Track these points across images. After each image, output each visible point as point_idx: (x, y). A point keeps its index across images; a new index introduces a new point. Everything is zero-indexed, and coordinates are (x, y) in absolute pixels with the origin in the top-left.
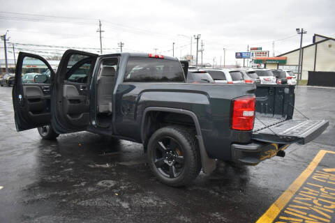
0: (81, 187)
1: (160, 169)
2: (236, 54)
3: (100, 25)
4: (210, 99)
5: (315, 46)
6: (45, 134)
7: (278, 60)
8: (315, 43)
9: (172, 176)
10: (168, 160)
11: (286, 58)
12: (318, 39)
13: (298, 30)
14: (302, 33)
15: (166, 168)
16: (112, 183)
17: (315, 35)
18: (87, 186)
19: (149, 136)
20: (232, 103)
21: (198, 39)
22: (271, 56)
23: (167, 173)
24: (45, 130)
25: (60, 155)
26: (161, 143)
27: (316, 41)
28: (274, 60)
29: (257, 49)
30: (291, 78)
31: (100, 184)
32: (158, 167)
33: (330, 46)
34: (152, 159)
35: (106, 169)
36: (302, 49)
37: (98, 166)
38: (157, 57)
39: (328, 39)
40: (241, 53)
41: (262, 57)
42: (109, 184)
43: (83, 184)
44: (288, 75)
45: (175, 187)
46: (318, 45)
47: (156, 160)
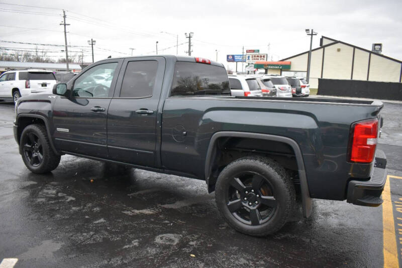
0: (135, 247)
1: (235, 214)
2: (228, 56)
3: (65, 17)
4: (319, 123)
5: (322, 49)
6: (36, 167)
7: (281, 65)
8: (322, 46)
9: (255, 223)
11: (290, 62)
12: (325, 42)
13: (307, 30)
14: (312, 35)
16: (175, 239)
17: (323, 37)
18: (142, 245)
20: (352, 127)
21: (190, 37)
22: (269, 60)
23: (248, 220)
25: (74, 199)
26: (238, 180)
27: (324, 44)
28: (277, 65)
29: (254, 51)
30: (304, 87)
31: (158, 240)
33: (339, 50)
34: (224, 201)
35: (151, 216)
36: (309, 53)
37: (137, 212)
38: (204, 62)
39: (336, 42)
40: (233, 56)
41: (261, 61)
42: (170, 240)
43: (135, 243)
44: (302, 84)
45: (259, 237)
46: (326, 48)
47: (230, 203)
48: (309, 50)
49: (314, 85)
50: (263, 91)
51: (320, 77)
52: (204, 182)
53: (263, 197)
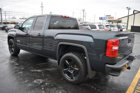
0: (25, 83)
1: (66, 74)
2: (100, 18)
4: (94, 39)
6: (12, 53)
7: (118, 21)
8: (134, 14)
9: (72, 78)
10: (70, 70)
11: (121, 20)
12: (135, 12)
13: (127, 8)
14: (129, 9)
15: (69, 74)
17: (134, 10)
18: (28, 82)
19: (61, 57)
20: (107, 41)
21: (84, 11)
22: (115, 19)
23: (69, 77)
24: (12, 51)
25: (18, 64)
26: (67, 61)
27: (135, 13)
28: (116, 21)
29: (109, 16)
30: (124, 29)
31: (35, 81)
32: (65, 73)
34: (62, 69)
35: (39, 72)
36: (128, 16)
37: (35, 70)
38: (65, 17)
39: (139, 12)
40: (102, 18)
41: (111, 19)
42: (40, 82)
43: (26, 82)
44: (123, 27)
46: (135, 14)
47: (64, 70)
48: (128, 15)
49: (129, 28)
50: (105, 30)
51: (133, 25)
52: (57, 61)
53: (75, 69)
